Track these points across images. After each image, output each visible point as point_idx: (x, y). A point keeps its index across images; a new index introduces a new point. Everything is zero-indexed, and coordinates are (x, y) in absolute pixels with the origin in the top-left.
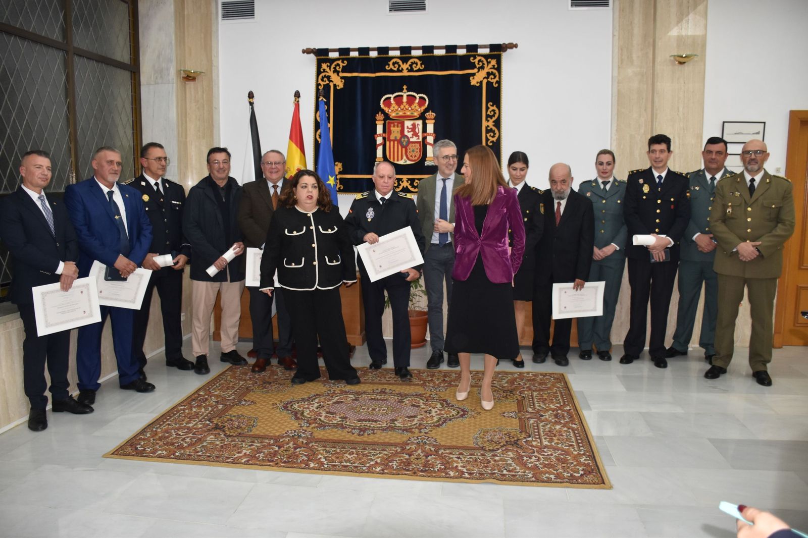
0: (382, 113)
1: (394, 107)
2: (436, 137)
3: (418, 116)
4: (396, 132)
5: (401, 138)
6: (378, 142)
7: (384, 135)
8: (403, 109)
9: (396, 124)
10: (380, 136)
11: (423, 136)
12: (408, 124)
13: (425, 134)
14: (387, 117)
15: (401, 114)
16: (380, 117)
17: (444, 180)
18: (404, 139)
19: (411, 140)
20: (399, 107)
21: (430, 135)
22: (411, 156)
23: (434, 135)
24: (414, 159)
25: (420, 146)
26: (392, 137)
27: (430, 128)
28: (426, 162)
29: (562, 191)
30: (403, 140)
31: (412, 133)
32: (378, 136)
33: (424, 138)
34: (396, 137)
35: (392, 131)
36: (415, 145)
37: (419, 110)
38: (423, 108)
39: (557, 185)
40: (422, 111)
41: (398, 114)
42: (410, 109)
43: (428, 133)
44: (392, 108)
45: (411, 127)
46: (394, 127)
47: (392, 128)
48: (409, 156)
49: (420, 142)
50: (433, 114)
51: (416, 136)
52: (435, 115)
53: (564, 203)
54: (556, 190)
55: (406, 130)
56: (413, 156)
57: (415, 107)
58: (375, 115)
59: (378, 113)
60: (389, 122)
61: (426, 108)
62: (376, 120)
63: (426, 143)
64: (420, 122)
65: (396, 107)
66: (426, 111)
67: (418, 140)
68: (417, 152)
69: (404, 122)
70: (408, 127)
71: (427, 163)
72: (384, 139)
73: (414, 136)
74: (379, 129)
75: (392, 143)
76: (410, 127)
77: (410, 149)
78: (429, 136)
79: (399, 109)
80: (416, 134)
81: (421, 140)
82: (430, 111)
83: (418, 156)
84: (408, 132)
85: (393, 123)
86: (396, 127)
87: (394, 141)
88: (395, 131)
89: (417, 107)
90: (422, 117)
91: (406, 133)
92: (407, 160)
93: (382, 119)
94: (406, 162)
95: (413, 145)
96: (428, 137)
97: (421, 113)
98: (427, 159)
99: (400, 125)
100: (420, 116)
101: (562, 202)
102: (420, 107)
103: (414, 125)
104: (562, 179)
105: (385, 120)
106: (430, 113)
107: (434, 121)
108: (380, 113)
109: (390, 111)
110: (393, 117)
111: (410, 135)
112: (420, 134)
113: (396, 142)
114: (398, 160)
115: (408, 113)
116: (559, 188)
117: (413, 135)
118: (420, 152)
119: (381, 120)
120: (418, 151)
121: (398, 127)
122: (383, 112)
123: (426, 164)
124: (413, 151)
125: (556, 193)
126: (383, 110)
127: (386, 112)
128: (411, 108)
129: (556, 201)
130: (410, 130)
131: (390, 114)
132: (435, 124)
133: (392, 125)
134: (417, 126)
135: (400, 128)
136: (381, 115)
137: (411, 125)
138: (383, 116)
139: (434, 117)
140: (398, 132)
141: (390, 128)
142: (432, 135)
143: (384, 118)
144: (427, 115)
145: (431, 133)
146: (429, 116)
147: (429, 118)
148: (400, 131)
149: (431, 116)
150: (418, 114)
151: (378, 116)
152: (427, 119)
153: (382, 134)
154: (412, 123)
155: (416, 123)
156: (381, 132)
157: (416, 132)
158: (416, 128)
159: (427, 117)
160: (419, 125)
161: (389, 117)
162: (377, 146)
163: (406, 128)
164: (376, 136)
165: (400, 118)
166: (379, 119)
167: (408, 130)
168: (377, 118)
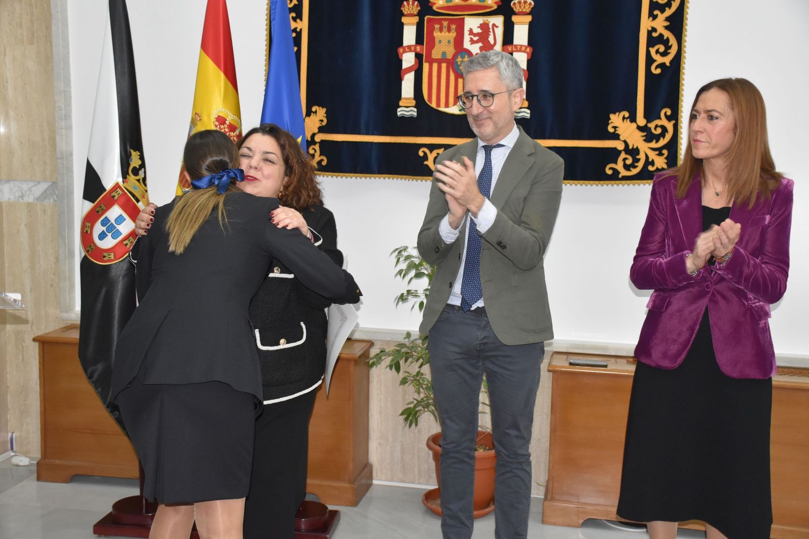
2: (533, 53)
3: (495, 7)
4: (444, 42)
5: (455, 56)
6: (405, 65)
7: (418, 48)
9: (445, 24)
10: (411, 51)
11: (503, 50)
12: (472, 23)
14: (426, 7)
15: (457, 1)
16: (410, 7)
17: (487, 149)
18: (463, 57)
21: (520, 51)
23: (528, 50)
26: (436, 54)
27: (521, 34)
30: (459, 59)
31: (480, 44)
32: (405, 52)
34: (444, 53)
35: (437, 41)
41: (450, 1)
43: (516, 46)
45: (479, 31)
46: (441, 30)
47: (437, 34)
50: (529, 1)
52: (533, 3)
55: (467, 38)
58: (401, 4)
60: (429, 20)
62: (402, 14)
64: (499, 21)
69: (463, 19)
70: (471, 32)
72: (419, 57)
74: (409, 35)
75: (435, 66)
76: (477, 30)
78: (517, 51)
80: (488, 48)
84: (472, 42)
85: (439, 22)
86: (445, 30)
87: (439, 62)
88: (443, 40)
90: (504, 9)
91: (467, 44)
93: (415, 13)
96: (515, 55)
97: (502, 1)
103: (484, 27)
105: (421, 15)
107: (529, 18)
110: (439, 8)
111: (475, 49)
112: (498, 48)
113: (444, 65)
114: (447, 106)
115: (473, 1)
117: (481, 48)
119: (415, 15)
121: (449, 30)
130: (475, 39)
132: (531, 25)
133: (437, 26)
134: (491, 30)
135: (455, 34)
136: (413, 4)
137: (478, 27)
138: (417, 6)
139: (530, 9)
140: (449, 42)
141: (433, 33)
142: (525, 50)
143: (419, 11)
144: (514, 3)
145: (521, 46)
146: (520, 7)
147: (521, 10)
148: (453, 40)
149: (524, 7)
150: (495, 3)
151: (407, 7)
152: (515, 14)
153: (415, 46)
154: (482, 22)
155: (490, 22)
156: (413, 42)
157: (489, 42)
158: (490, 35)
159: (515, 9)
160: (497, 27)
161: (432, 7)
162: (402, 73)
163: (468, 33)
164: (401, 50)
165: (456, 10)
166: (409, 12)
167: (471, 38)
168: (405, 10)
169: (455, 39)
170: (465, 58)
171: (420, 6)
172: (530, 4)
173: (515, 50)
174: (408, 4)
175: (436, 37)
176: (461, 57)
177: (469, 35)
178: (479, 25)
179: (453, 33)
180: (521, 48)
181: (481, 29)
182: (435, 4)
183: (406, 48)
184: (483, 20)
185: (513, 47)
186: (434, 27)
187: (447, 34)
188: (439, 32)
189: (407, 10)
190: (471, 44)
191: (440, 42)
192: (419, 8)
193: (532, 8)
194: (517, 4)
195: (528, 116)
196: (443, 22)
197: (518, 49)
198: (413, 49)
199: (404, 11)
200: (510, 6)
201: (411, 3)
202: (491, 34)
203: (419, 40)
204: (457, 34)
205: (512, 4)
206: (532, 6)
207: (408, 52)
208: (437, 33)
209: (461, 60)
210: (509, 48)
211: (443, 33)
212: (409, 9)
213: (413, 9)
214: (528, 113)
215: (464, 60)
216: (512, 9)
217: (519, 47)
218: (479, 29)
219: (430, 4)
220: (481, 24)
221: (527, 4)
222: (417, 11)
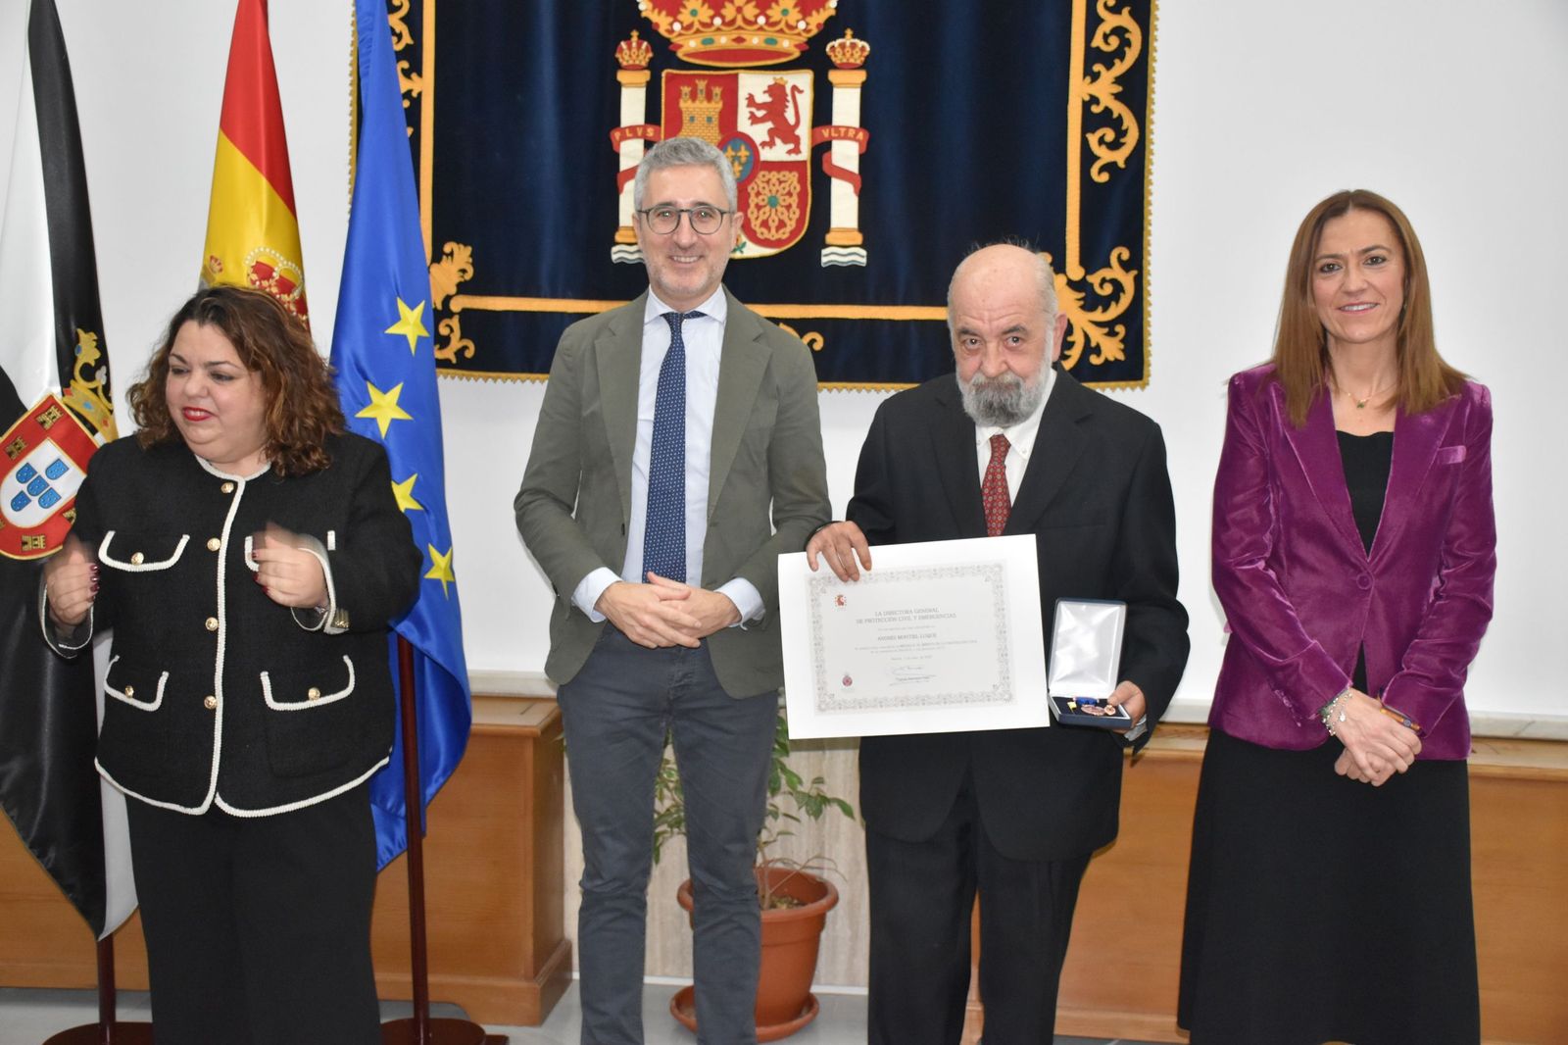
0: (641, 38)
1: (694, 13)
2: (870, 143)
3: (797, 54)
4: (701, 120)
5: (721, 147)
6: (624, 165)
7: (651, 132)
8: (733, 22)
9: (702, 85)
10: (635, 136)
11: (813, 137)
12: (753, 85)
13: (826, 133)
14: (663, 54)
15: (724, 41)
16: (633, 52)
17: (674, 321)
18: (737, 149)
19: (766, 155)
20: (718, 14)
21: (846, 137)
22: (765, 224)
23: (861, 135)
24: (773, 235)
25: (802, 180)
27: (847, 106)
28: (824, 252)
29: (1009, 378)
30: (729, 153)
31: (769, 125)
32: (624, 138)
33: (821, 150)
35: (686, 117)
36: (780, 176)
37: (802, 25)
38: (818, 18)
39: (985, 354)
40: (815, 31)
41: (711, 41)
42: (762, 20)
43: (837, 128)
44: (685, 16)
45: (767, 99)
46: (694, 96)
47: (685, 104)
48: (755, 225)
49: (805, 162)
50: (860, 43)
51: (785, 141)
52: (868, 48)
53: (1023, 439)
54: (981, 379)
55: (743, 112)
56: (773, 225)
57: (785, 12)
58: (616, 46)
59: (628, 38)
60: (670, 78)
61: (830, 20)
62: (618, 66)
63: (826, 168)
64: (804, 80)
65: (705, 13)
66: (832, 29)
67: (793, 158)
68: (789, 207)
69: (736, 76)
70: (751, 100)
71: (829, 256)
73: (778, 141)
74: (632, 106)
76: (762, 98)
77: (758, 194)
78: (839, 138)
79: (718, 21)
80: (784, 132)
81: (805, 155)
82: (849, 32)
83: (791, 225)
84: (754, 120)
85: (690, 81)
86: (701, 96)
88: (698, 115)
89: (794, 15)
90: (814, 58)
91: (744, 125)
92: (744, 238)
93: (644, 64)
94: (740, 247)
95: (774, 176)
96: (836, 144)
97: (810, 41)
98: (829, 238)
99: (717, 91)
100: (803, 53)
101: (1011, 434)
102: (805, 13)
103: (776, 91)
104: (1005, 323)
105: (654, 67)
106: (848, 40)
107: (861, 76)
108: (635, 34)
109: (677, 27)
110: (688, 55)
111: (759, 133)
112: (804, 131)
115: (755, 41)
116: (992, 368)
117: (771, 132)
118: (802, 205)
119: (643, 69)
120: (794, 201)
121: (709, 97)
122: (648, 30)
123: (824, 260)
124: (773, 202)
125: (980, 388)
126: (647, 20)
127: (662, 31)
128: (768, 17)
129: (984, 434)
130: (760, 114)
131: (675, 40)
132: (865, 89)
133: (686, 90)
134: (789, 98)
135: (720, 105)
136: (639, 46)
137: (765, 92)
138: (647, 51)
139: (863, 59)
140: (709, 119)
141: (678, 103)
142: (855, 135)
143: (651, 60)
144: (833, 47)
145: (848, 128)
146: (844, 54)
147: (845, 61)
148: (717, 116)
149: (852, 55)
150: (797, 46)
151: (626, 51)
152: (834, 67)
153: (644, 128)
154: (772, 82)
155: (786, 82)
156: (640, 119)
157: (786, 120)
158: (787, 107)
159: (833, 59)
160: (801, 92)
161: (675, 53)
162: (620, 177)
163: (746, 102)
164: (617, 135)
165: (721, 60)
166: (631, 62)
167: (752, 113)
168: (623, 58)
169: (722, 114)
170: (740, 150)
171: (653, 50)
172: (863, 48)
173: (836, 135)
174: (630, 47)
175: (684, 110)
176: (733, 149)
177: (749, 105)
178: (766, 89)
179: (717, 103)
180: (846, 132)
181: (770, 96)
182: (680, 46)
183: (627, 131)
184: (774, 79)
185: (833, 130)
186: (681, 91)
187: (705, 104)
188: (690, 102)
189: (626, 58)
190: (752, 124)
191: (692, 119)
192: (650, 55)
193: (867, 57)
194: (838, 50)
195: (863, 261)
196: (697, 81)
197: (842, 135)
198: (640, 132)
199: (621, 60)
200: (825, 52)
201: (634, 45)
202: (790, 105)
203: (652, 114)
204: (724, 104)
205: (828, 49)
206: (866, 54)
207: (630, 138)
208: (685, 101)
209: (733, 154)
210: (823, 131)
211: (697, 102)
212: (630, 56)
213: (638, 56)
214: (863, 257)
215: (739, 154)
216: (829, 57)
217: (843, 130)
218: (767, 95)
219: (671, 47)
220: (769, 87)
221: (857, 49)
222: (647, 60)
